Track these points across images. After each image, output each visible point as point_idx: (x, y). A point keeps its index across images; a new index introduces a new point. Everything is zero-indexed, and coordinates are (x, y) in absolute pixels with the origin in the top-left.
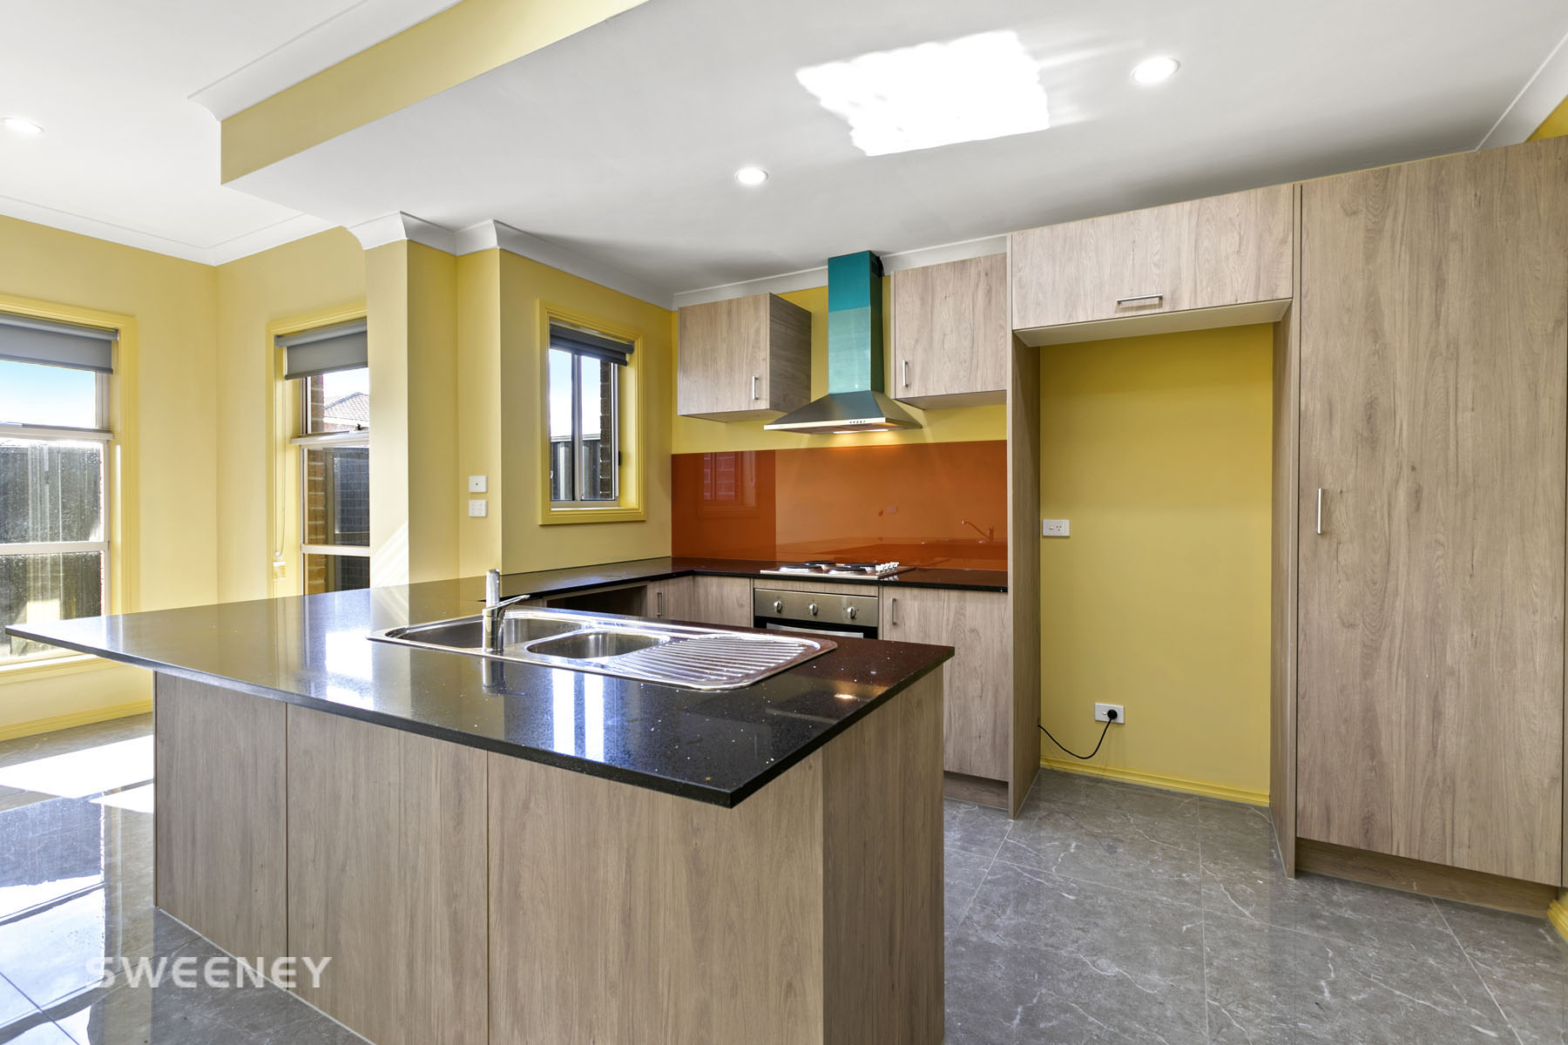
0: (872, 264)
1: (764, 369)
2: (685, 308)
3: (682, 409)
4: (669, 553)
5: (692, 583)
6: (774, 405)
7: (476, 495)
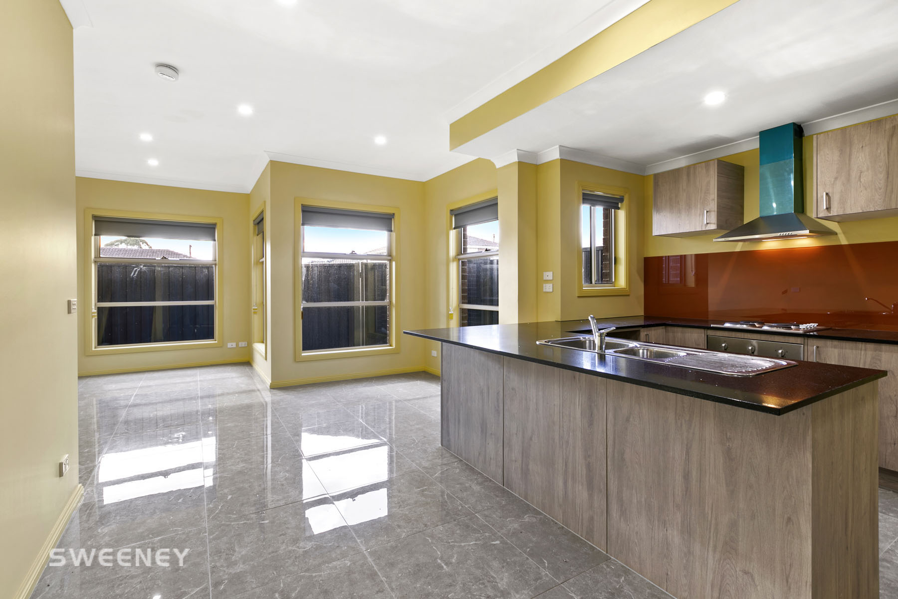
0: (795, 131)
1: (713, 205)
2: (658, 174)
3: (656, 231)
4: (643, 314)
5: (664, 330)
6: (720, 226)
7: (547, 281)
